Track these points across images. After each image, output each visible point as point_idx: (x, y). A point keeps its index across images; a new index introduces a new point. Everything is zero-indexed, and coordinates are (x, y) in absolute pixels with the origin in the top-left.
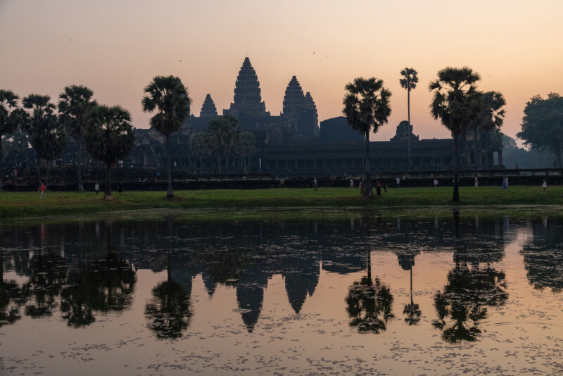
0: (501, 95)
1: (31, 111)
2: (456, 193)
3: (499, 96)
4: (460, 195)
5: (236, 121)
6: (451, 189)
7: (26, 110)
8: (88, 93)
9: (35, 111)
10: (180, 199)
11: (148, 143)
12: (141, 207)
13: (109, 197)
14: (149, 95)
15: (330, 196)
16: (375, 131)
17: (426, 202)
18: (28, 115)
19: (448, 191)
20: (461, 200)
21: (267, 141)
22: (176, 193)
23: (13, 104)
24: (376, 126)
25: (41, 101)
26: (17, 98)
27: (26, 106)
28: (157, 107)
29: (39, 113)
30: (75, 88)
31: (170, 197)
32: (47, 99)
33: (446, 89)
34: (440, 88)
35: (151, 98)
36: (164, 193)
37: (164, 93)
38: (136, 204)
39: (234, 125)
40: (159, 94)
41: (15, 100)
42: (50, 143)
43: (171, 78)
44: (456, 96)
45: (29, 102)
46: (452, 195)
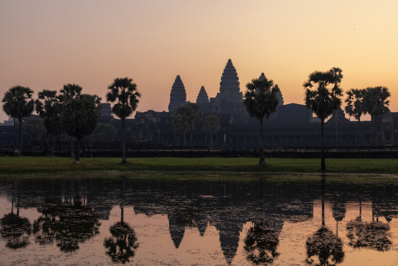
0: (387, 89)
1: (42, 101)
2: (323, 163)
3: (385, 89)
4: (327, 165)
5: (198, 108)
6: (319, 161)
7: (40, 100)
8: (78, 89)
9: (46, 101)
10: (130, 164)
11: (143, 122)
12: (98, 169)
13: (77, 162)
14: (110, 91)
15: (236, 164)
16: (267, 117)
17: (302, 170)
18: (42, 104)
19: (317, 162)
20: (326, 168)
21: (231, 122)
22: (128, 159)
23: (30, 96)
24: (268, 114)
25: (51, 94)
26: (32, 92)
27: (40, 97)
28: (117, 99)
29: (48, 103)
30: (70, 85)
31: (124, 162)
32: (55, 92)
33: (315, 87)
34: (311, 86)
35: (112, 93)
36: (120, 160)
37: (120, 90)
38: (100, 167)
39: (196, 111)
40: (117, 91)
41: (31, 94)
42: (56, 123)
43: (126, 79)
45: (42, 95)
46: (320, 165)
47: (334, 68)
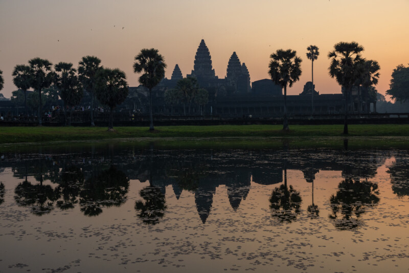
0: (377, 63)
1: (60, 74)
2: (346, 129)
3: (375, 63)
4: (349, 130)
5: (196, 81)
6: (343, 126)
7: (57, 72)
8: (97, 61)
9: (63, 74)
11: (137, 96)
12: (132, 136)
13: (112, 130)
14: (138, 62)
15: (259, 130)
16: (290, 86)
17: (326, 134)
18: (58, 76)
19: (340, 128)
20: (349, 133)
21: (216, 95)
22: (156, 128)
23: (48, 69)
24: (291, 83)
25: (67, 66)
26: (51, 64)
27: (57, 70)
28: (143, 70)
29: (65, 75)
30: (89, 58)
31: (152, 130)
32: (70, 65)
33: (340, 57)
34: (336, 56)
35: (140, 64)
36: (148, 128)
37: (148, 60)
38: (130, 134)
40: (144, 61)
41: (50, 66)
42: (73, 95)
43: (153, 50)
44: (347, 61)
45: (60, 67)
46: (343, 130)
47: (311, 46)
